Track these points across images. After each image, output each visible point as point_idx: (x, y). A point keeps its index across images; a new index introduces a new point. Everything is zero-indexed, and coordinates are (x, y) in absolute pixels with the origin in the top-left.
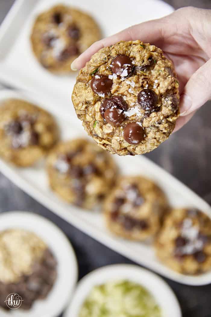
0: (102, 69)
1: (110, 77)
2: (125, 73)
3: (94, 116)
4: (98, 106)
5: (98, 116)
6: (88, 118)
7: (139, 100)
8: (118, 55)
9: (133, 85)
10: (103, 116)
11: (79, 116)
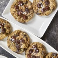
0: (16, 4)
1: (19, 6)
2: (22, 5)
3: (16, 15)
4: (16, 12)
5: (17, 14)
6: (15, 15)
7: (25, 10)
8: (20, 1)
9: (24, 7)
10: (18, 14)
11: (12, 15)
